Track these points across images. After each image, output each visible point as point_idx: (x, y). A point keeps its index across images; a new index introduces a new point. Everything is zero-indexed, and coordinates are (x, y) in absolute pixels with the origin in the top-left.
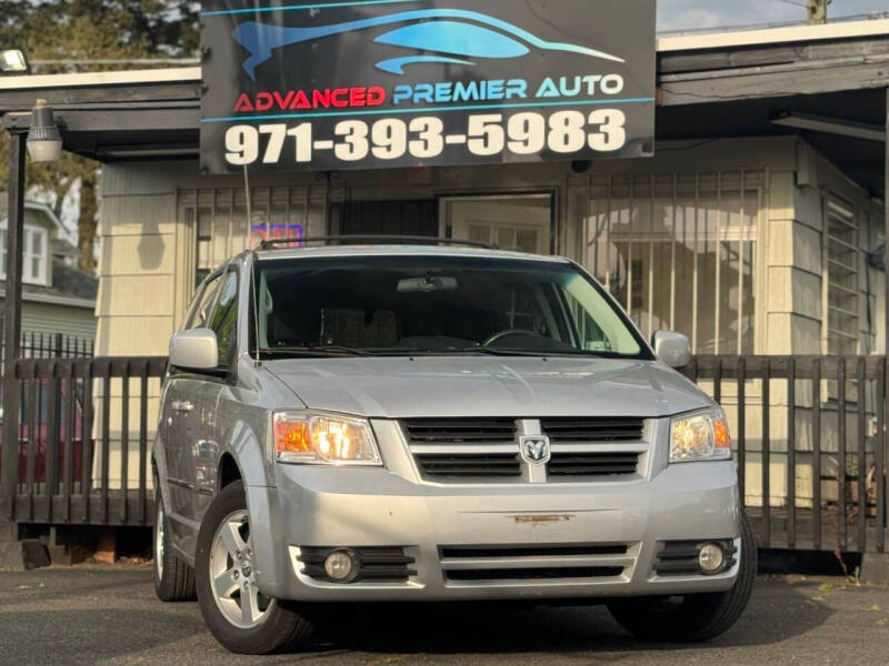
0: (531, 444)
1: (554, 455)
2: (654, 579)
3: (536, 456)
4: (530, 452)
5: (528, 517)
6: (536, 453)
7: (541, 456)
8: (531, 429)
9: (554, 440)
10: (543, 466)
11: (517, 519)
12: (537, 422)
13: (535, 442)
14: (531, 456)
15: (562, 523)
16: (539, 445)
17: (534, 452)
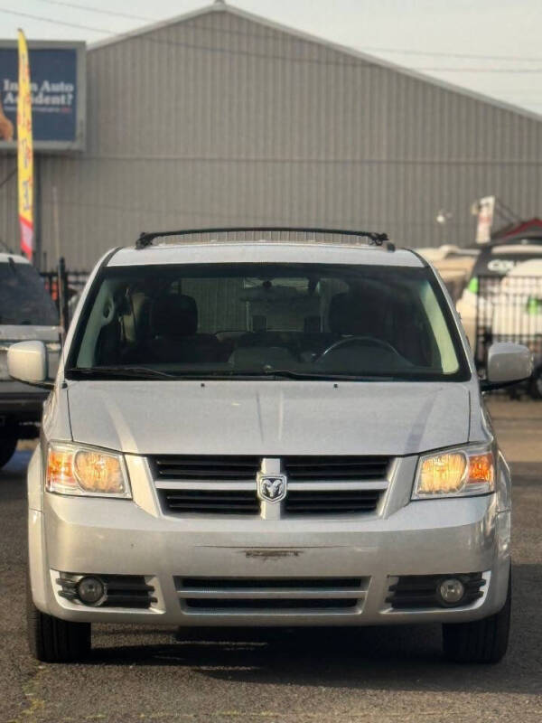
0: (268, 482)
1: (291, 493)
2: (387, 612)
3: (271, 495)
4: (267, 490)
5: (258, 552)
6: (271, 490)
7: (276, 494)
8: (269, 468)
9: (292, 479)
10: (279, 504)
11: (248, 554)
12: (278, 461)
13: (272, 480)
14: (267, 494)
15: (291, 559)
16: (276, 483)
17: (269, 489)
